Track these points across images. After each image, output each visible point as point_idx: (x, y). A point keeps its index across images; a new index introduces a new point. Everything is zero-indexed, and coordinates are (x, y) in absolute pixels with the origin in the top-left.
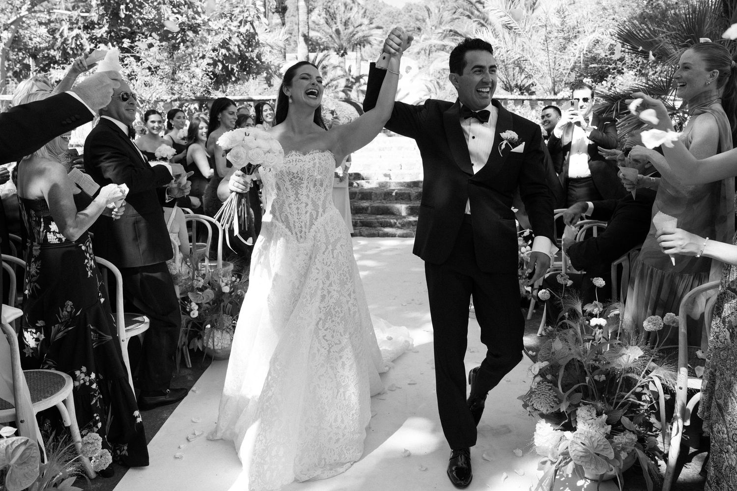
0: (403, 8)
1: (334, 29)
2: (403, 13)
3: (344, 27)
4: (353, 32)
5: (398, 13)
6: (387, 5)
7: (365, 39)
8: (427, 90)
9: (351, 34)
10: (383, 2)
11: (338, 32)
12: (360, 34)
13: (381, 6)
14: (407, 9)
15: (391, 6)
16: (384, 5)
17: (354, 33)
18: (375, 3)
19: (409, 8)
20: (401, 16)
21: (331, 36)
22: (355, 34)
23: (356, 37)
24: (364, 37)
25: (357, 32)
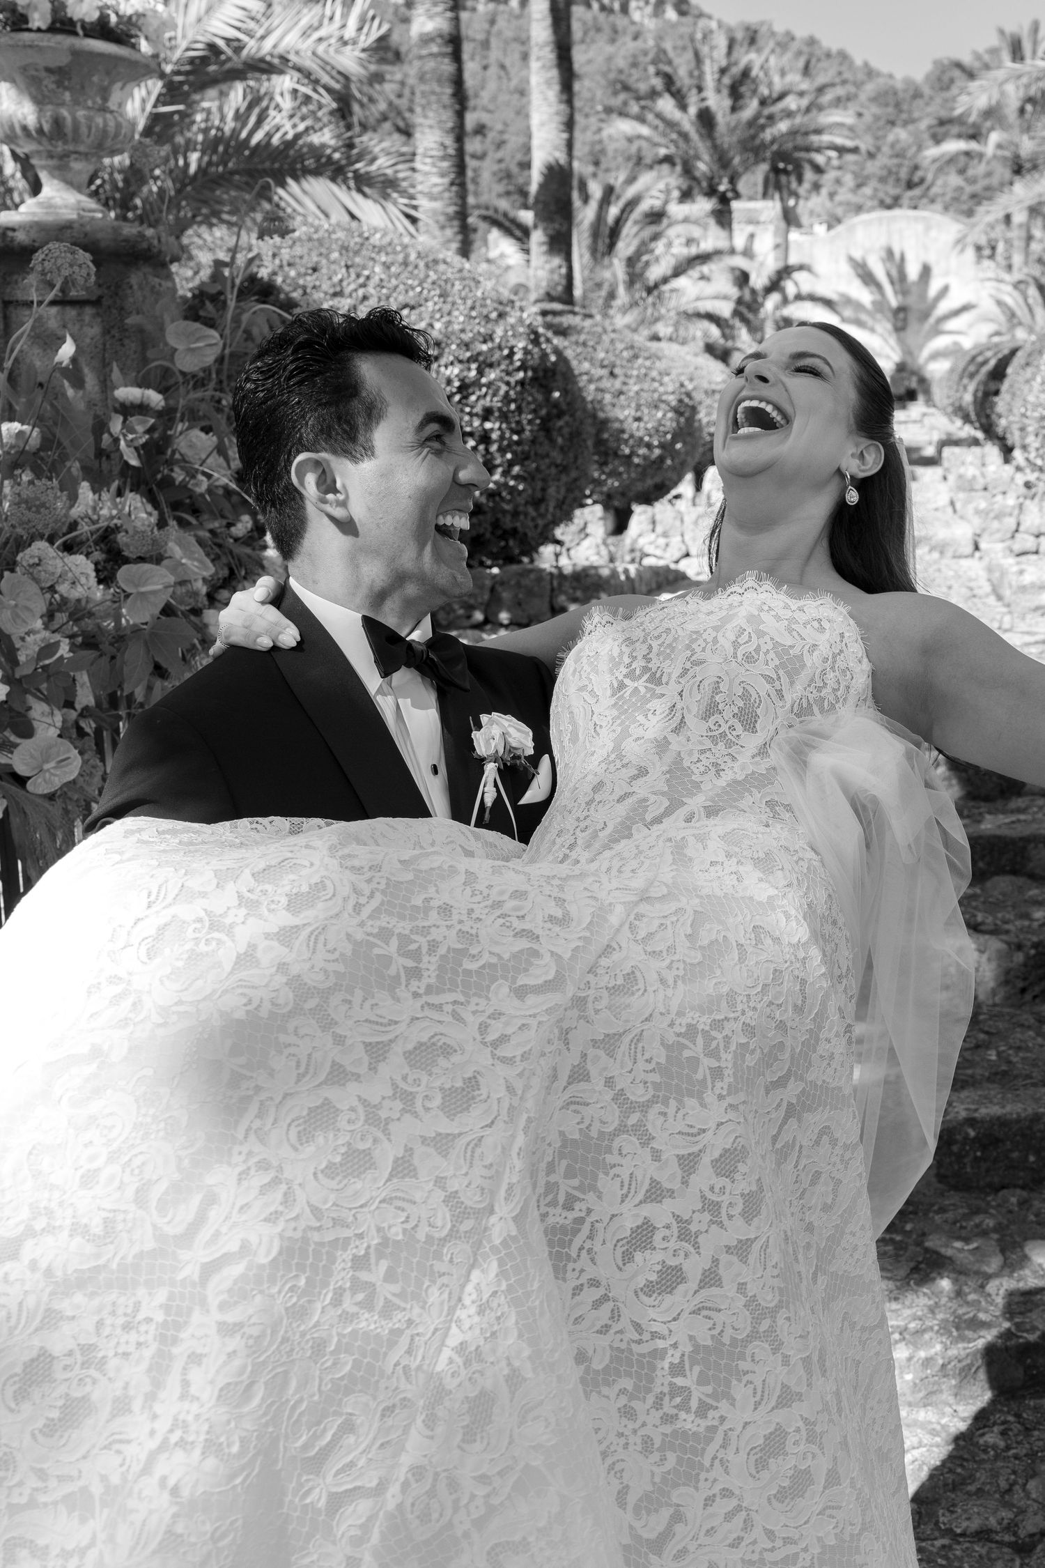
0: (927, 77)
1: (693, 110)
2: (927, 91)
3: (727, 103)
4: (757, 116)
5: (911, 92)
6: (879, 74)
7: (800, 140)
8: (1002, 318)
9: (752, 123)
10: (866, 64)
11: (706, 119)
12: (783, 126)
13: (861, 76)
14: (939, 79)
15: (891, 76)
16: (870, 73)
17: (762, 121)
18: (844, 68)
19: (946, 78)
20: (920, 102)
21: (685, 136)
22: (763, 128)
23: (768, 135)
24: (793, 133)
25: (771, 118)
